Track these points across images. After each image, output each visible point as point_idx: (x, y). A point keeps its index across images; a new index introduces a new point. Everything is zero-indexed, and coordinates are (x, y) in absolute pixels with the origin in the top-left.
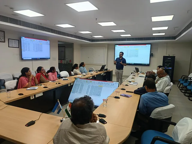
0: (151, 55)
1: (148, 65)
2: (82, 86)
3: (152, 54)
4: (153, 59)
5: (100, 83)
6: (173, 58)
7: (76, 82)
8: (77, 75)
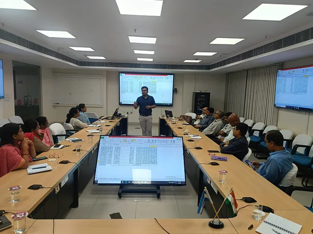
0: (175, 91)
1: (171, 105)
2: (118, 149)
3: (176, 89)
4: (177, 96)
5: (151, 141)
6: (207, 95)
7: (104, 144)
8: (82, 129)
